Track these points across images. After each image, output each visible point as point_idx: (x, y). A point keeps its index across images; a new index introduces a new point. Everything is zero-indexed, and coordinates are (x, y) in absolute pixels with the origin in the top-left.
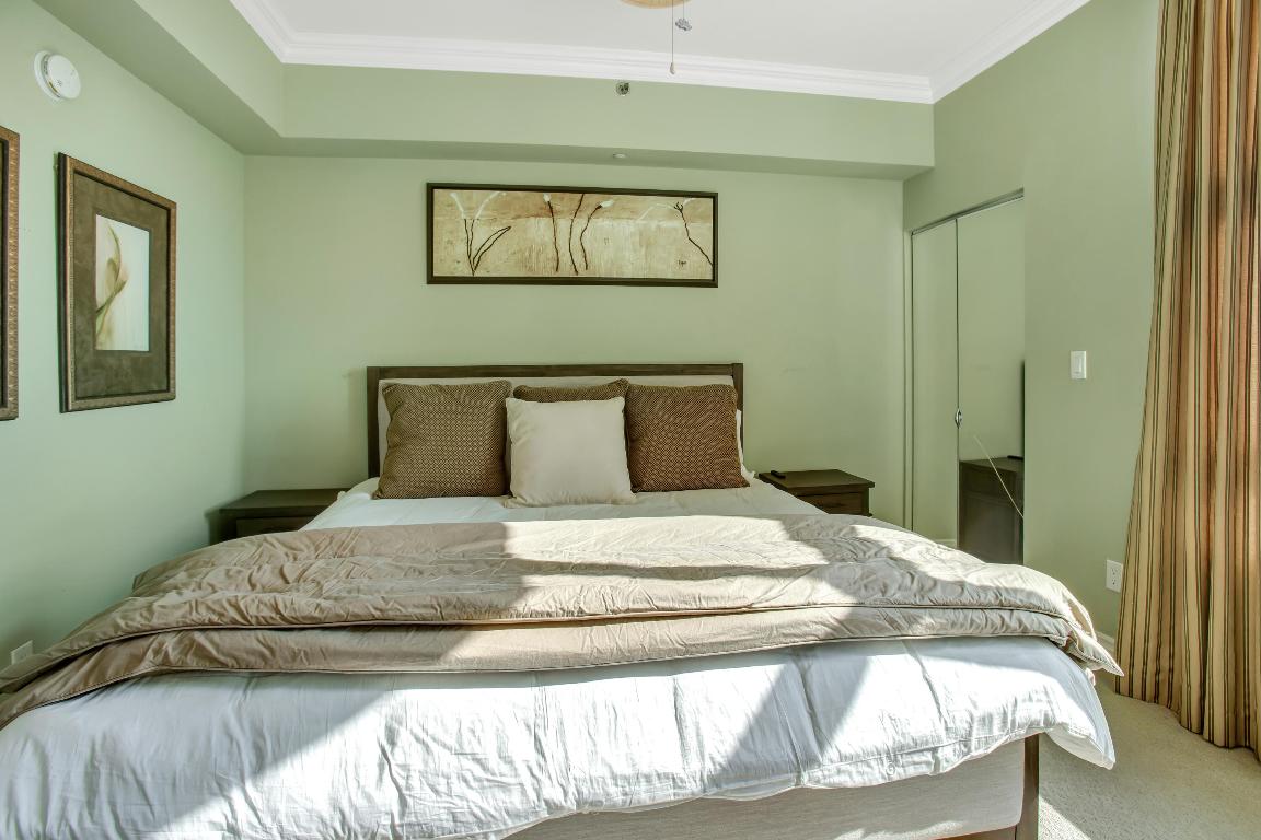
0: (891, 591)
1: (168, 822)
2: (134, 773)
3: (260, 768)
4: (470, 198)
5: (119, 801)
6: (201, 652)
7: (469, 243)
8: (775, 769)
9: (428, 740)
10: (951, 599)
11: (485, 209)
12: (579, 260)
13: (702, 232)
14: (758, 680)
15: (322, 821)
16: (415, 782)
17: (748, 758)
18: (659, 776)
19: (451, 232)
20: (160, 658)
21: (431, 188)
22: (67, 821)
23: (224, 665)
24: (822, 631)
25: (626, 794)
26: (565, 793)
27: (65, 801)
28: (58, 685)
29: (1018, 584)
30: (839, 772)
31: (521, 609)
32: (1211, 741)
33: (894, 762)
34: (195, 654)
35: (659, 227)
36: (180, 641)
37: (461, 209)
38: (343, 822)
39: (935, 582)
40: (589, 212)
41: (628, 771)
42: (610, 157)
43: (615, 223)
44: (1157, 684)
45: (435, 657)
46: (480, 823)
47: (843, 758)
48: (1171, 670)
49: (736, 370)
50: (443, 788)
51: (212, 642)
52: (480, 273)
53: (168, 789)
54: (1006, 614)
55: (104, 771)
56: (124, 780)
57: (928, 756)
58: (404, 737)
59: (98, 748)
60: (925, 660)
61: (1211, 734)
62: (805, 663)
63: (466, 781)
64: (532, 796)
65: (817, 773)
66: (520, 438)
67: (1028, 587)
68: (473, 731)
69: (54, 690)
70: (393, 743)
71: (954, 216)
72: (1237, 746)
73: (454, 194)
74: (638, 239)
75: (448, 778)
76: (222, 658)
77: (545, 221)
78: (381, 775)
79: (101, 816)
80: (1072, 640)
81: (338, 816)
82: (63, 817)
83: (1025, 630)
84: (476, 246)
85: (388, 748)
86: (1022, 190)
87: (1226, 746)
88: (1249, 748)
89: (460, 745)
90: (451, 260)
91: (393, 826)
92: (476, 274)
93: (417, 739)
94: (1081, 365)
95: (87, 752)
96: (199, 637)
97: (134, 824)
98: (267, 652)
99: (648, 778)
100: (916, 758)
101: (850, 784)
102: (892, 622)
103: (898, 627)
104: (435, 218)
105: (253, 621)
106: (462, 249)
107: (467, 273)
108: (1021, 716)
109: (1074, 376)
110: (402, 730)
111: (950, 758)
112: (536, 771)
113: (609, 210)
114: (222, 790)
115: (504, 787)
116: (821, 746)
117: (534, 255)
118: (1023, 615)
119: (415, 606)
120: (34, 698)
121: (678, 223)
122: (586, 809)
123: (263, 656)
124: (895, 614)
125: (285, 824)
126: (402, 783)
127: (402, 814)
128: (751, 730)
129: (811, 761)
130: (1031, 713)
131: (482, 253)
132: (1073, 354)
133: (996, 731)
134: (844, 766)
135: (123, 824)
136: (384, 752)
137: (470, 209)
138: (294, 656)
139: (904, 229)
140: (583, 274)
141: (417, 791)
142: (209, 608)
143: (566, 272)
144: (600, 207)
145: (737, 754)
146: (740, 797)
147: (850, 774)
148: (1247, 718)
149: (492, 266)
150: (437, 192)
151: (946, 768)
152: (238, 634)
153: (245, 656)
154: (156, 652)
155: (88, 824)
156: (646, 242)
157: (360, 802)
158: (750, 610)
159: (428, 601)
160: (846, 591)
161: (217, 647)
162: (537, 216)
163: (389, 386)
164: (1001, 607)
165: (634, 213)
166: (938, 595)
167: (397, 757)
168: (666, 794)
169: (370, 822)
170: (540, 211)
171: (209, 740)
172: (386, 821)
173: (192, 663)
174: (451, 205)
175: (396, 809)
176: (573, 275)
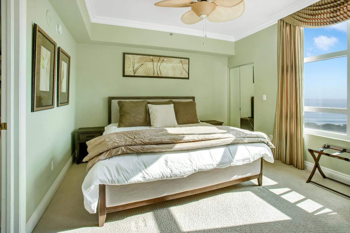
0: (241, 135)
1: (133, 177)
2: (125, 169)
3: (146, 167)
4: (134, 57)
5: (124, 174)
6: (130, 149)
7: (133, 67)
8: (227, 163)
9: (173, 161)
10: (250, 136)
11: (137, 60)
12: (159, 72)
13: (186, 67)
14: (222, 150)
15: (159, 174)
16: (173, 168)
17: (223, 161)
18: (210, 165)
19: (129, 65)
20: (122, 151)
21: (124, 54)
22: (116, 178)
23: (135, 151)
24: (231, 141)
25: (206, 168)
26: (197, 168)
27: (114, 175)
28: (103, 157)
29: (259, 134)
30: (236, 163)
31: (185, 139)
32: (287, 164)
33: (244, 161)
34: (129, 150)
35: (177, 65)
36: (125, 148)
37: (132, 59)
38: (163, 175)
39: (247, 134)
40: (161, 61)
41: (206, 164)
42: (167, 49)
43: (167, 64)
44: (278, 156)
45: (171, 148)
46: (184, 173)
47: (236, 161)
48: (281, 153)
49: (193, 98)
50: (177, 168)
51: (131, 147)
52: (136, 75)
53: (132, 172)
54: (258, 138)
55: (119, 169)
56: (124, 171)
57: (248, 160)
58: (169, 162)
59: (117, 166)
60: (247, 146)
61: (287, 163)
62: (229, 147)
63: (181, 167)
64: (192, 169)
65: (233, 163)
66: (152, 113)
67: (261, 134)
68: (180, 160)
69: (103, 158)
70: (167, 162)
71: (239, 66)
72: (291, 164)
73: (130, 56)
74: (172, 68)
75: (178, 167)
76: (134, 150)
77: (151, 63)
78: (167, 167)
79: (121, 176)
80: (268, 143)
81: (162, 174)
82: (115, 177)
83: (261, 141)
84: (135, 68)
85: (166, 163)
86: (253, 62)
87: (289, 165)
88: (293, 164)
89: (178, 162)
90: (129, 71)
91: (170, 175)
92: (135, 75)
93: (171, 161)
94: (265, 97)
95: (115, 167)
96: (128, 147)
97: (128, 177)
98: (143, 149)
99: (209, 165)
100: (247, 160)
101: (238, 165)
102: (242, 140)
103: (243, 141)
104: (126, 61)
105: (138, 144)
106: (131, 69)
107: (133, 74)
108: (261, 154)
109: (264, 100)
110: (168, 161)
111: (252, 161)
112: (192, 165)
113: (166, 61)
114: (141, 171)
115: (187, 167)
116: (233, 159)
117: (149, 70)
118: (261, 139)
119: (167, 140)
120: (99, 159)
121: (181, 65)
122: (200, 171)
123: (142, 149)
124: (242, 139)
125: (153, 176)
126: (171, 168)
127: (172, 173)
128: (222, 157)
129: (232, 161)
130: (263, 153)
131: (136, 70)
132: (263, 95)
133: (258, 156)
134: (237, 162)
135: (126, 177)
136: (166, 164)
137: (134, 59)
138: (148, 149)
139: (228, 68)
140: (160, 75)
141: (173, 169)
142: (129, 142)
143: (156, 75)
144: (164, 60)
145: (221, 160)
146: (222, 168)
147: (237, 163)
148: (292, 159)
149: (139, 73)
150: (126, 55)
151: (251, 162)
152: (136, 146)
153: (138, 149)
154: (121, 150)
155: (120, 177)
156: (174, 69)
157: (165, 171)
158: (220, 138)
159: (169, 139)
160: (234, 136)
161: (133, 148)
162: (150, 62)
163: (120, 101)
164: (257, 137)
165: (171, 62)
166: (248, 136)
167: (169, 164)
168: (211, 167)
169: (167, 174)
170: (150, 61)
171: (135, 164)
172: (169, 174)
173: (129, 152)
174: (129, 58)
175: (171, 172)
176: (157, 76)
